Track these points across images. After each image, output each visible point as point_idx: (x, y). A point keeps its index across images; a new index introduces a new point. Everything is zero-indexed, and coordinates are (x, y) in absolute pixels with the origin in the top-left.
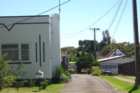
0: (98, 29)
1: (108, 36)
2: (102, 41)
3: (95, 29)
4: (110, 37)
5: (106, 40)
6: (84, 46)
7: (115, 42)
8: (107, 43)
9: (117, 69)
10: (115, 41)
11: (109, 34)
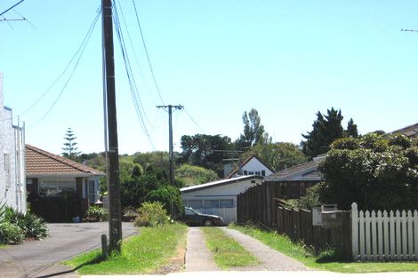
0: (179, 107)
1: (257, 126)
2: (242, 136)
3: (170, 107)
4: (262, 127)
5: (252, 134)
6: (194, 151)
7: (271, 139)
8: (253, 142)
9: (236, 208)
10: (269, 137)
11: (259, 120)
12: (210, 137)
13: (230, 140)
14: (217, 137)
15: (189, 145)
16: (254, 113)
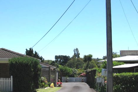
12: (63, 56)
13: (70, 57)
14: (66, 56)
15: (57, 58)
16: (77, 49)
